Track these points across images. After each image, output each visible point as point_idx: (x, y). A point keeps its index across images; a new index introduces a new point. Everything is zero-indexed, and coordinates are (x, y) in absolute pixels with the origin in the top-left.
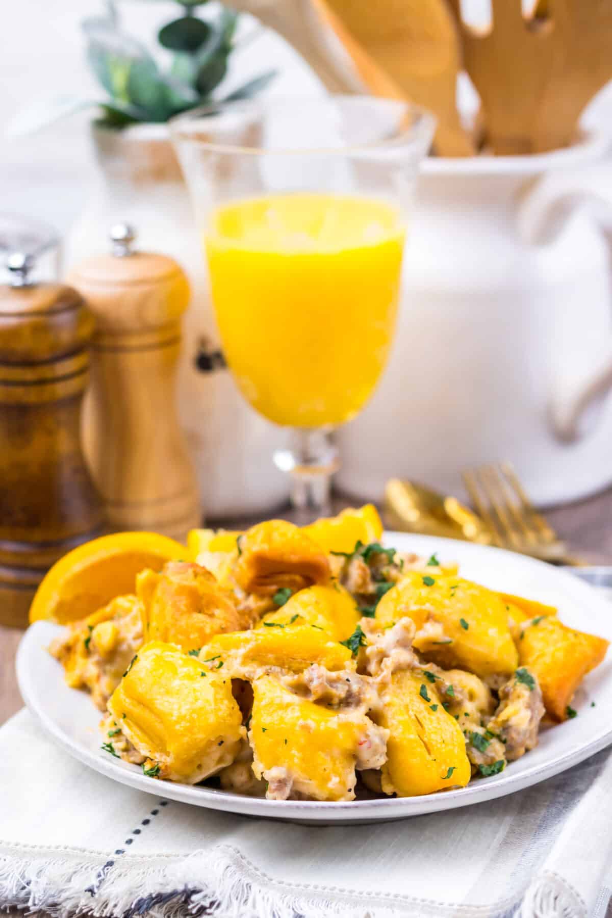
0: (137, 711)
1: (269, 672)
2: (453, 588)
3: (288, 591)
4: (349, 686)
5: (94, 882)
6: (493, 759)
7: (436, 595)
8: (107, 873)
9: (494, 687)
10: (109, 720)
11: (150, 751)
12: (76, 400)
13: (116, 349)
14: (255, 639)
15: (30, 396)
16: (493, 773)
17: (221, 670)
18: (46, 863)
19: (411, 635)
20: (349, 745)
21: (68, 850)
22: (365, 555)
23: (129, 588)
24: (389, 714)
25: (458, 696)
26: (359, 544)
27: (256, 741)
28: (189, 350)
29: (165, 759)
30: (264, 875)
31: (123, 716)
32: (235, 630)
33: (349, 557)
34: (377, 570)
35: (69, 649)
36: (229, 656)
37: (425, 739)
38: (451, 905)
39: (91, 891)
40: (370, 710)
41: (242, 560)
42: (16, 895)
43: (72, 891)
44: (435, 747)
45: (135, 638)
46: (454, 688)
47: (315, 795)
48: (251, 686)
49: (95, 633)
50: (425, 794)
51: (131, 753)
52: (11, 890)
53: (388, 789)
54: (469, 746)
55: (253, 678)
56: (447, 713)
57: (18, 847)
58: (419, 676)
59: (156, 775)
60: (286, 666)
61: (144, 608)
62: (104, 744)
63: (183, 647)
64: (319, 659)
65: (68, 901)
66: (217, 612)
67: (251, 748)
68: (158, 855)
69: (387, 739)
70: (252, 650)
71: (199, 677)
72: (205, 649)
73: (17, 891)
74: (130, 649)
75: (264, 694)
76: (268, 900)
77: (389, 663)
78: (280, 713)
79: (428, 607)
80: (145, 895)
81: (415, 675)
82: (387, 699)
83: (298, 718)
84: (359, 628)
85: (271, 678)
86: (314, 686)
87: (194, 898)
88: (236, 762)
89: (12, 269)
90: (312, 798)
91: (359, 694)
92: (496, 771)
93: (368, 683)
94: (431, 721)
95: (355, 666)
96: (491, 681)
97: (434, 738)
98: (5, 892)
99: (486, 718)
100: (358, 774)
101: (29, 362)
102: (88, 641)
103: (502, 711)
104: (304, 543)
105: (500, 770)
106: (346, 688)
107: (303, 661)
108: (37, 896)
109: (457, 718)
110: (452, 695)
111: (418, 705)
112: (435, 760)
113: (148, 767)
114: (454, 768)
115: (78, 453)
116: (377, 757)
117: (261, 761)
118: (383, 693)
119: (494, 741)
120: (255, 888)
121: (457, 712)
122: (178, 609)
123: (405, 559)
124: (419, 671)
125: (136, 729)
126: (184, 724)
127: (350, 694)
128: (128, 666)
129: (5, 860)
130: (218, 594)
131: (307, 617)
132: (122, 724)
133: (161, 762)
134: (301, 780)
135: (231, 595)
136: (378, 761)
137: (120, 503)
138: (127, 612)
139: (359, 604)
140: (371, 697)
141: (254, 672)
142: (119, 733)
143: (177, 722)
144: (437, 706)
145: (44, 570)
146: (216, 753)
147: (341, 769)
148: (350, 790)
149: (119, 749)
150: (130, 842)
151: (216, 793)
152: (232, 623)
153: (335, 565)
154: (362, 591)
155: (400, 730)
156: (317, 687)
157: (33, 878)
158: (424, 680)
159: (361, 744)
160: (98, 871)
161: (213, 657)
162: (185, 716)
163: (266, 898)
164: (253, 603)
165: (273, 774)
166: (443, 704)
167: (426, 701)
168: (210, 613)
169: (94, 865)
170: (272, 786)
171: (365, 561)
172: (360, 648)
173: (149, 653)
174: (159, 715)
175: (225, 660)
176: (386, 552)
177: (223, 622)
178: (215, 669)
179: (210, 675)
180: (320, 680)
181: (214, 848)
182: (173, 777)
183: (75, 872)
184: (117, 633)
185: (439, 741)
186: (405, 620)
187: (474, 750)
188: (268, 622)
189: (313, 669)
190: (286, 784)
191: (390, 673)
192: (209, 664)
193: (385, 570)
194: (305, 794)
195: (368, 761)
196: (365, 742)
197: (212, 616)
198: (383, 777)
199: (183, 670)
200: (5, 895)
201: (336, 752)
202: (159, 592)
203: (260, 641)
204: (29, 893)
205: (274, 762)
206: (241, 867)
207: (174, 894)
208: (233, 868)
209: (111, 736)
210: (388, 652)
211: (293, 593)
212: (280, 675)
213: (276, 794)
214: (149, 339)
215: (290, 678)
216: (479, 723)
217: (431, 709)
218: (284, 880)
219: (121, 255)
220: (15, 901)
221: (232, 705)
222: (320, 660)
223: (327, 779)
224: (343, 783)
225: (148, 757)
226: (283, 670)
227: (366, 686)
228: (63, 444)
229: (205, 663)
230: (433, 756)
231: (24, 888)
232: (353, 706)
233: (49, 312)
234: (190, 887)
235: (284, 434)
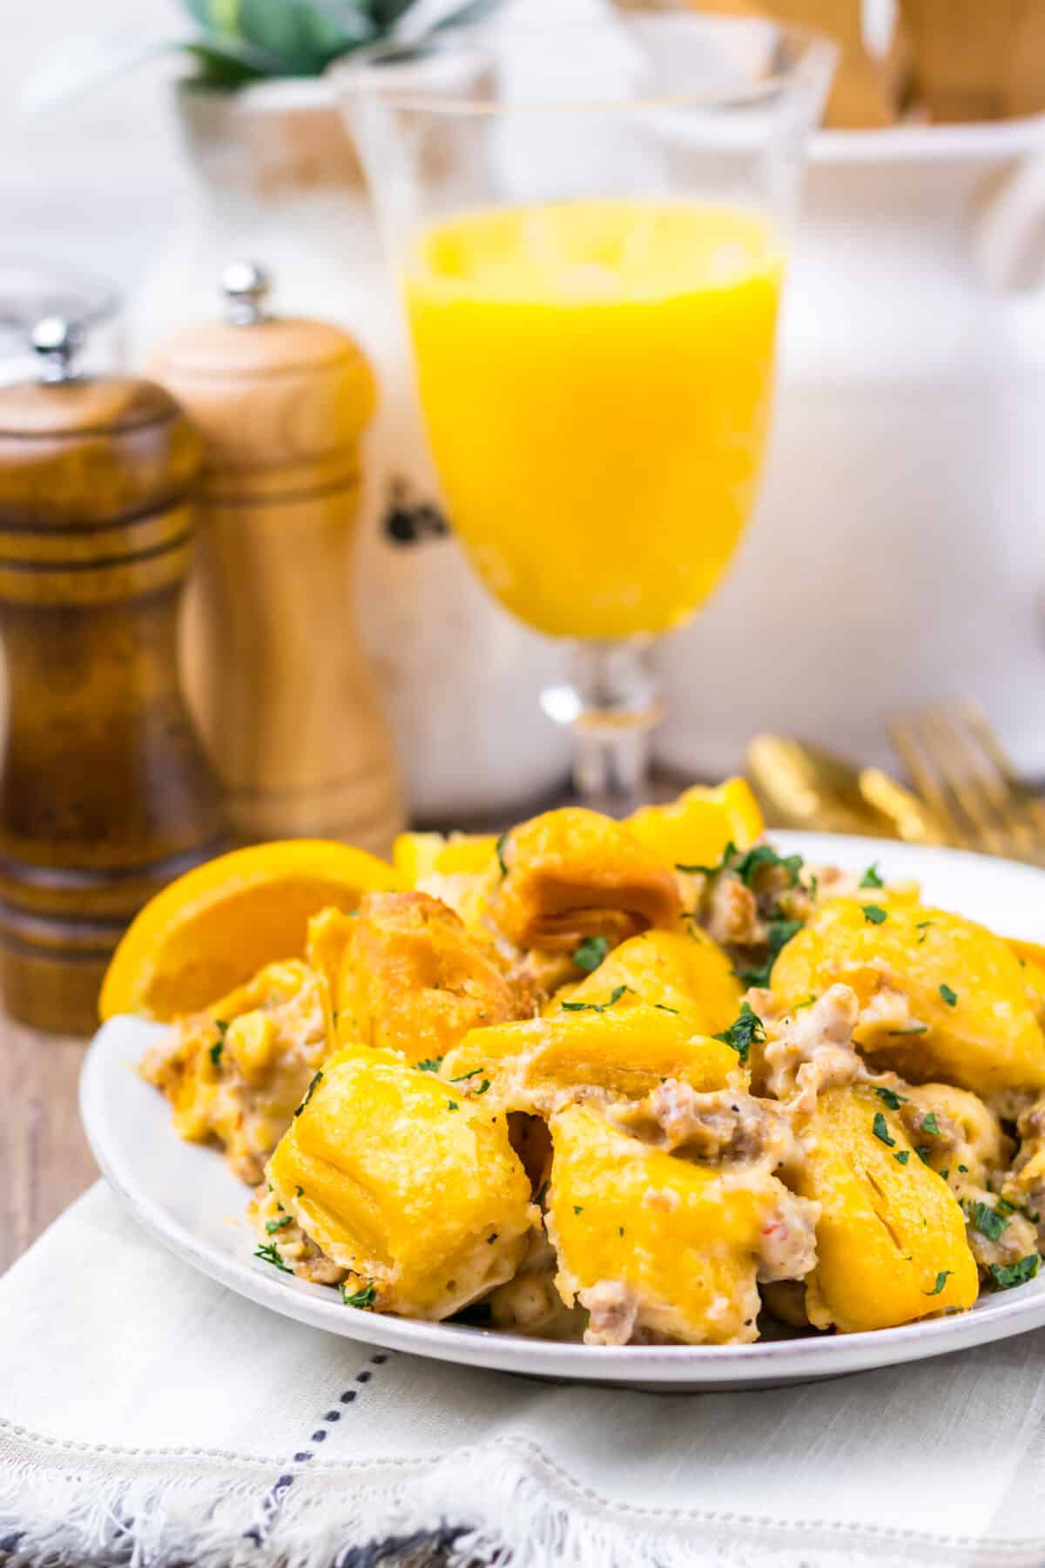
0: (326, 1180)
1: (581, 1098)
2: (920, 926)
3: (600, 943)
4: (738, 1120)
5: (259, 1518)
6: (1014, 1253)
7: (892, 942)
8: (282, 1499)
9: (1008, 1115)
10: (267, 1201)
11: (354, 1258)
12: (168, 597)
13: (242, 501)
14: (550, 1034)
15: (84, 590)
16: (1017, 1281)
17: (486, 1096)
18: (161, 1483)
19: (852, 1019)
20: (744, 1234)
21: (201, 1456)
22: (744, 872)
23: (292, 947)
24: (817, 1172)
25: (947, 1134)
26: (731, 849)
27: (562, 1233)
28: (374, 504)
29: (385, 1274)
30: (591, 1494)
31: (297, 1191)
32: (505, 1019)
33: (712, 876)
34: (768, 897)
35: (179, 1067)
36: (501, 1069)
37: (889, 1219)
38: (963, 1541)
39: (254, 1535)
40: (780, 1164)
41: (507, 886)
42: (107, 1547)
43: (217, 1536)
44: (910, 1235)
45: (309, 1042)
46: (937, 1119)
47: (680, 1333)
48: (546, 1125)
49: (231, 1033)
50: (893, 1326)
51: (314, 1264)
52: (96, 1540)
53: (819, 1318)
54: (972, 1227)
55: (550, 1111)
56: (925, 1166)
57: (103, 1453)
58: (868, 1098)
59: (368, 1305)
60: (614, 1086)
61: (325, 982)
62: (262, 1247)
63: (407, 1056)
64: (676, 1069)
65: (210, 1557)
66: (469, 986)
67: (553, 1247)
68: (381, 1462)
69: (815, 1220)
70: (545, 1057)
71: (445, 1112)
72: (452, 1058)
73: (106, 1539)
74: (301, 1064)
75: (574, 1140)
76: (603, 1543)
77: (811, 1074)
78: (609, 1175)
79: (878, 963)
80: (362, 1541)
81: (859, 1096)
82: (811, 1143)
83: (644, 1185)
84: (746, 1008)
85: (585, 1108)
86: (671, 1121)
87: (461, 1544)
88: (521, 1274)
89: (43, 350)
90: (673, 1340)
91: (759, 1135)
92: (1023, 1275)
93: (774, 1113)
94: (900, 1185)
95: (747, 1081)
96: (1003, 1106)
97: (907, 1217)
98: (84, 1543)
99: (997, 1175)
100: (762, 1290)
101: (79, 526)
102: (216, 1052)
103: (1027, 1160)
104: (629, 850)
105: (1030, 1275)
106: (734, 1124)
107: (646, 1074)
108: (147, 1548)
109: (945, 1175)
110: (935, 1132)
111: (871, 1153)
112: (910, 1259)
113: (351, 1288)
114: (948, 1273)
115: (176, 697)
116: (799, 1256)
117: (574, 1272)
118: (802, 1132)
119: (1015, 1219)
120: (576, 1519)
121: (944, 1164)
122: (394, 983)
123: (819, 875)
124: (867, 1087)
125: (321, 1214)
126: (420, 1203)
127: (739, 1136)
128: (303, 1095)
129: (79, 1479)
130: (471, 952)
131: (642, 992)
132: (295, 1207)
133: (377, 1278)
134: (654, 1305)
135: (493, 955)
136: (801, 1265)
137: (254, 793)
138: (289, 993)
139: (736, 964)
140: (781, 1140)
141: (552, 1098)
142: (288, 1225)
143: (407, 1200)
144: (908, 1152)
145: (122, 922)
146: (483, 1257)
147: (730, 1283)
148: (748, 1323)
149: (290, 1258)
150: (320, 1436)
151: (487, 1336)
152: (500, 1006)
153: (689, 890)
154: (740, 939)
155: (840, 1203)
156: (678, 1122)
157: (139, 1516)
158: (879, 1105)
159: (768, 1232)
160: (263, 1497)
161: (468, 1073)
162: (423, 1187)
163: (599, 1541)
164: (535, 966)
165: (598, 1295)
166: (917, 1149)
167: (886, 1146)
168: (455, 987)
169: (254, 1485)
170: (597, 1319)
171: (745, 881)
172: (752, 1045)
173: (343, 1068)
174: (371, 1189)
175: (494, 1076)
176: (786, 863)
177: (481, 1004)
178: (474, 1095)
179: (464, 1105)
180: (683, 1109)
181: (491, 1444)
182: (403, 1307)
183: (220, 1500)
184: (274, 1033)
185: (917, 1222)
186: (839, 990)
187: (980, 1238)
188: (568, 1001)
189: (667, 1090)
190: (624, 1315)
191: (815, 1093)
192: (462, 1086)
193: (784, 897)
194: (663, 1333)
195: (782, 1264)
196: (775, 1227)
197: (459, 993)
198: (810, 1294)
199: (413, 1099)
200: (83, 1549)
201: (721, 1250)
202: (353, 950)
203: (560, 1039)
204: (130, 1544)
205: (601, 1272)
206: (545, 1480)
207: (420, 1536)
208: (531, 1483)
209: (271, 1233)
210: (807, 1053)
211: (612, 946)
212: (603, 1102)
213: (604, 1335)
214: (304, 479)
215: (621, 1109)
216: (984, 1185)
217: (895, 1160)
218: (629, 1502)
219: (243, 322)
220: (103, 1559)
221: (511, 1164)
222: (679, 1072)
223: (704, 1303)
224: (734, 1309)
225: (351, 1271)
226: (609, 1093)
227: (770, 1120)
228: (147, 680)
229: (452, 1084)
230: (906, 1252)
231: (119, 1534)
232: (747, 1158)
233: (116, 428)
234: (453, 1523)
235: (558, 652)
